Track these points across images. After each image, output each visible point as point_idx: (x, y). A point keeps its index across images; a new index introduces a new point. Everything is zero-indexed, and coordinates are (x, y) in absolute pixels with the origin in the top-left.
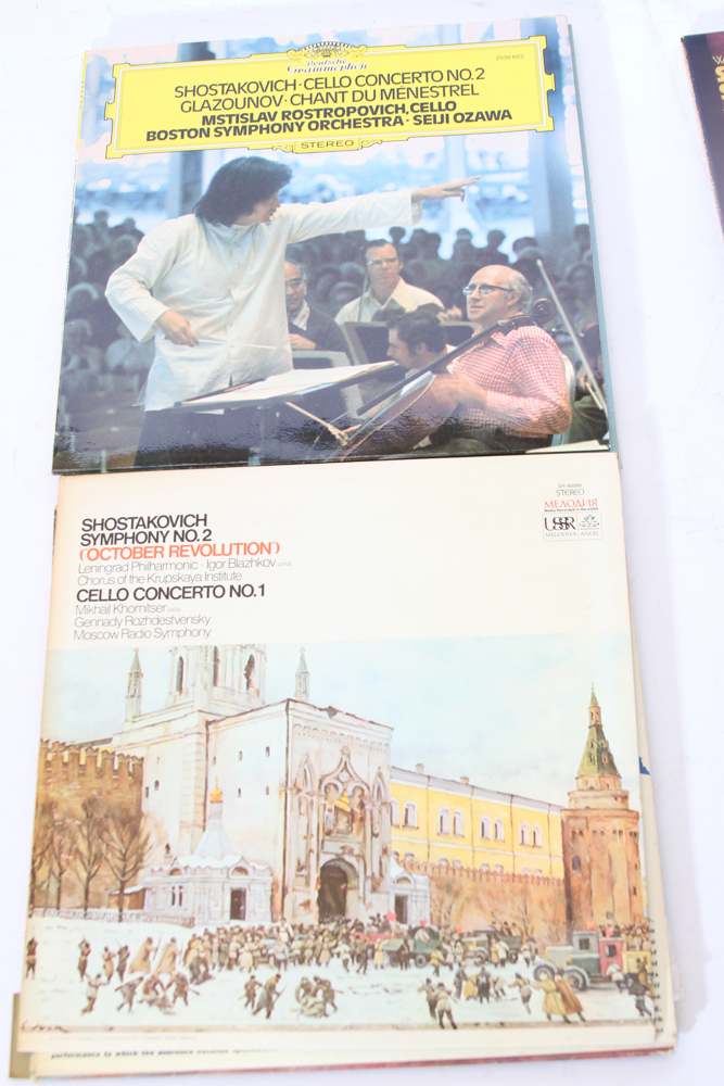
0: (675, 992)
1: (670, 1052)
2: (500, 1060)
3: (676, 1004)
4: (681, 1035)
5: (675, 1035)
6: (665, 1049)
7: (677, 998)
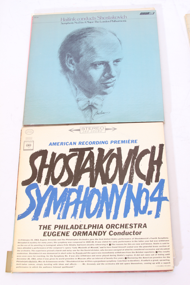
0: (174, 256)
1: (172, 271)
2: (129, 272)
3: (174, 259)
4: (175, 267)
5: (174, 267)
6: (171, 270)
7: (174, 258)
